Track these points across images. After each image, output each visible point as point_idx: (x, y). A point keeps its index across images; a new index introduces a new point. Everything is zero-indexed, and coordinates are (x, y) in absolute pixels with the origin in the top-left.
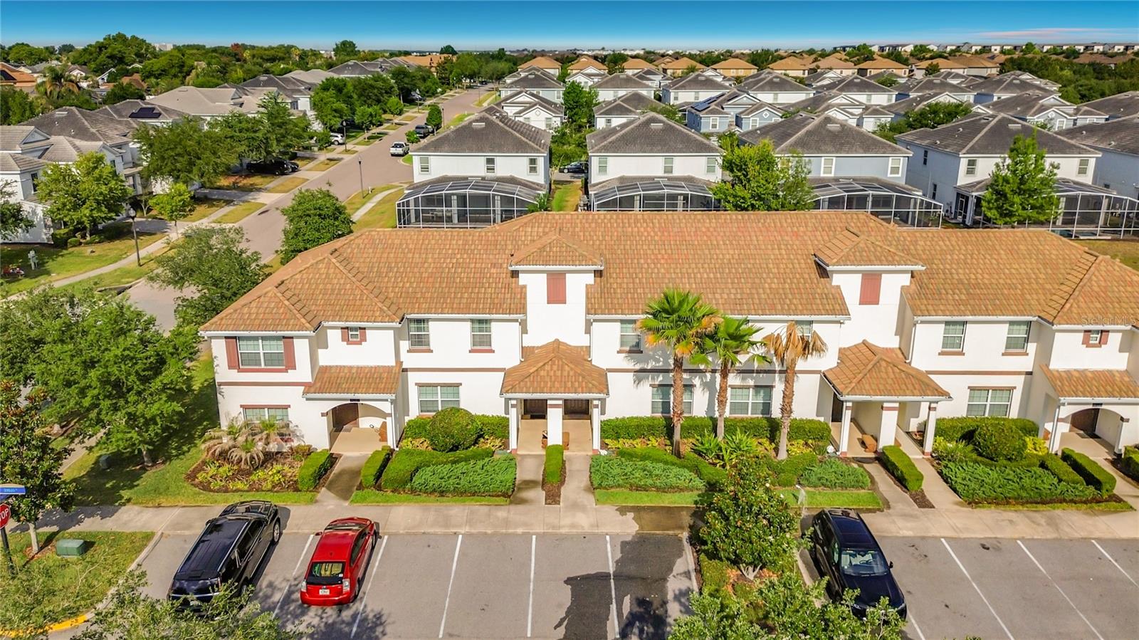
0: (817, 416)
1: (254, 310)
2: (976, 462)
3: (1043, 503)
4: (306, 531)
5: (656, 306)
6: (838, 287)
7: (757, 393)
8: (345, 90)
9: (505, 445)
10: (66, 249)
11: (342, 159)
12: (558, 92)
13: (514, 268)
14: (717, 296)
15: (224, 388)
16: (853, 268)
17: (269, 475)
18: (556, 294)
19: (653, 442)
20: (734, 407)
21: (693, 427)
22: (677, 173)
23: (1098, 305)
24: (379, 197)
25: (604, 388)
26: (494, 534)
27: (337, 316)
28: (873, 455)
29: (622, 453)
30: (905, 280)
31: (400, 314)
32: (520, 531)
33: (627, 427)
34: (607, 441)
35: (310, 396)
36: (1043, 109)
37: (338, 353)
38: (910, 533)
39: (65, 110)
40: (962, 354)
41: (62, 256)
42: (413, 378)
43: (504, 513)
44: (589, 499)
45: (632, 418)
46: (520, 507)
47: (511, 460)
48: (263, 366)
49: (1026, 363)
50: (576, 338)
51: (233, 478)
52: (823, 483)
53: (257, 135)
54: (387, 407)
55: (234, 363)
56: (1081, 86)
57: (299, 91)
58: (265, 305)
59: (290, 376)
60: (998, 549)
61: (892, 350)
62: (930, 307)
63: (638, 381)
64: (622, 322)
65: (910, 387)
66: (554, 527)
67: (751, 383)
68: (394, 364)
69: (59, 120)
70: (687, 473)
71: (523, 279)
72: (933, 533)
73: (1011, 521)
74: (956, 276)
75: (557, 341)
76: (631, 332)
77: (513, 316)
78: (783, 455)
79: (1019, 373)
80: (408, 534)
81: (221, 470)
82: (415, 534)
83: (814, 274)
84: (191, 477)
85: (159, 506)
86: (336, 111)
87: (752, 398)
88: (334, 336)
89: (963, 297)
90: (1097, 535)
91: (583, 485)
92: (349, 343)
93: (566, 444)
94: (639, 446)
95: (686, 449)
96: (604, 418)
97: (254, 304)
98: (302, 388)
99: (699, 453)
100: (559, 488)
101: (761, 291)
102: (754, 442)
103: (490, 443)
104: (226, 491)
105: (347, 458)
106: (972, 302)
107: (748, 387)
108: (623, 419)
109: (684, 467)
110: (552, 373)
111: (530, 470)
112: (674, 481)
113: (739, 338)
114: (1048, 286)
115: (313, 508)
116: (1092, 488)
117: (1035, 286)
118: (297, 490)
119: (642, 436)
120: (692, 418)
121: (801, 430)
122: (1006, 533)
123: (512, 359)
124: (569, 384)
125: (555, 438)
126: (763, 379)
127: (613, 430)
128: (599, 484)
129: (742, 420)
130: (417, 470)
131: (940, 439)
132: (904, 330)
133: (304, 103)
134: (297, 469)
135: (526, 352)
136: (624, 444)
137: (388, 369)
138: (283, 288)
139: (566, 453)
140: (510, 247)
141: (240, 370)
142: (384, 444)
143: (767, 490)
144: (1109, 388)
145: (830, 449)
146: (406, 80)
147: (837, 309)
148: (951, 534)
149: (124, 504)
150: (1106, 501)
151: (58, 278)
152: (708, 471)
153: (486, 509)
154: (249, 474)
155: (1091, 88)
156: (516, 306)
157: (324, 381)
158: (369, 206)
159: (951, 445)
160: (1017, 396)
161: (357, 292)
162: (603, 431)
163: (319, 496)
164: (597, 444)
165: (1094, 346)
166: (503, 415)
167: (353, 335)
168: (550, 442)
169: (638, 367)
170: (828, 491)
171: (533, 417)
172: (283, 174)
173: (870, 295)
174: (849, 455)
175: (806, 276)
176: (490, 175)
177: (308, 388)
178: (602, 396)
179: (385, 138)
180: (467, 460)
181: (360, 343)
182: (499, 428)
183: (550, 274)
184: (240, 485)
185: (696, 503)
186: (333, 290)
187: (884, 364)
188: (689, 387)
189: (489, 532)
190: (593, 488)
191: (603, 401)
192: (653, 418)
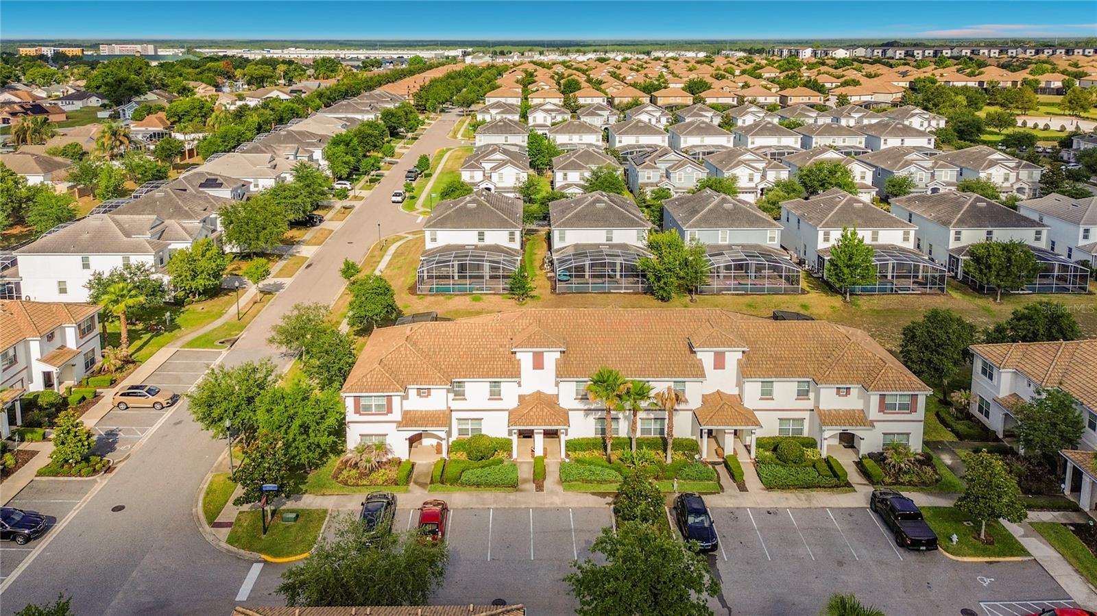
0: (692, 435)
1: (369, 380)
2: (777, 464)
3: (808, 488)
4: (409, 507)
5: (595, 378)
6: (701, 360)
7: (655, 423)
8: (351, 144)
9: (510, 456)
10: (184, 307)
11: (354, 206)
12: (523, 137)
13: (514, 350)
14: (631, 366)
15: (350, 425)
16: (708, 349)
17: (379, 476)
18: (538, 364)
19: (596, 453)
20: (643, 431)
21: (619, 444)
22: (615, 241)
23: (845, 372)
24: (392, 249)
25: (567, 422)
26: (509, 508)
27: (415, 382)
28: (721, 460)
29: (578, 461)
30: (740, 355)
31: (449, 380)
32: (523, 506)
33: (580, 444)
34: (569, 453)
35: (400, 429)
36: (907, 164)
37: (415, 403)
38: (732, 506)
39: (161, 191)
40: (772, 399)
41: (183, 312)
42: (455, 415)
43: (513, 496)
44: (560, 489)
45: (583, 439)
46: (522, 493)
47: (514, 465)
48: (374, 412)
49: (809, 404)
50: (549, 389)
51: (360, 478)
52: (688, 478)
53: (297, 200)
54: (443, 435)
55: (357, 411)
56: (961, 122)
57: (313, 145)
58: (375, 376)
59: (389, 417)
60: (775, 514)
61: (734, 395)
62: (752, 373)
63: (587, 415)
64: (577, 382)
65: (740, 421)
66: (541, 504)
67: (652, 416)
68: (446, 408)
69: (159, 199)
70: (613, 472)
71: (518, 356)
72: (744, 505)
73: (787, 499)
74: (769, 352)
75: (539, 392)
76: (582, 387)
77: (513, 380)
78: (669, 461)
79: (807, 410)
80: (463, 509)
81: (351, 473)
82: (467, 509)
83: (688, 352)
84: (336, 477)
85: (324, 495)
86: (345, 163)
87: (654, 426)
88: (412, 393)
89: (772, 366)
90: (830, 506)
91: (556, 480)
92: (421, 397)
93: (545, 454)
94: (587, 456)
95: (614, 458)
96: (568, 438)
97: (368, 376)
98: (395, 425)
99: (622, 460)
100: (543, 482)
101: (656, 362)
102: (653, 453)
103: (501, 455)
104: (357, 486)
105: (419, 464)
106: (776, 369)
107: (651, 419)
108: (578, 439)
109: (613, 469)
110: (537, 413)
111: (525, 472)
112: (606, 477)
113: (642, 394)
114: (821, 359)
115: (408, 495)
116: (836, 479)
117: (814, 359)
118: (397, 484)
119: (590, 449)
120: (618, 438)
121: (680, 445)
122: (783, 505)
123: (513, 403)
124: (547, 421)
125: (539, 452)
126: (660, 414)
127: (572, 446)
128: (566, 480)
129: (647, 439)
130: (463, 471)
131: (761, 450)
132: (740, 385)
133: (318, 154)
134: (393, 473)
135: (522, 398)
136: (580, 455)
137: (443, 412)
138: (382, 364)
139: (545, 460)
140: (510, 333)
141: (360, 415)
142: (440, 455)
143: (650, 483)
144: (851, 421)
145: (697, 457)
146: (393, 120)
147: (699, 373)
148: (754, 506)
149: (304, 493)
150: (843, 486)
151: (188, 332)
152: (625, 471)
153: (503, 494)
154: (368, 475)
155: (969, 125)
156: (514, 372)
157: (409, 419)
158: (387, 258)
159: (767, 453)
160: (806, 424)
161: (425, 366)
162: (567, 447)
163: (410, 488)
164: (563, 455)
165: (843, 396)
166: (508, 437)
167: (424, 393)
168: (537, 454)
169: (586, 408)
170: (692, 482)
171: (524, 437)
172: (313, 226)
173: (719, 363)
174: (708, 460)
175: (683, 352)
176: (481, 244)
177: (399, 424)
178: (566, 427)
179: (382, 179)
180: (489, 465)
181: (427, 396)
182: (506, 446)
183: (534, 353)
184: (365, 483)
185: (618, 489)
186: (411, 365)
187: (726, 406)
188: (617, 419)
189: (507, 507)
190: (562, 481)
191: (567, 430)
192: (596, 439)
